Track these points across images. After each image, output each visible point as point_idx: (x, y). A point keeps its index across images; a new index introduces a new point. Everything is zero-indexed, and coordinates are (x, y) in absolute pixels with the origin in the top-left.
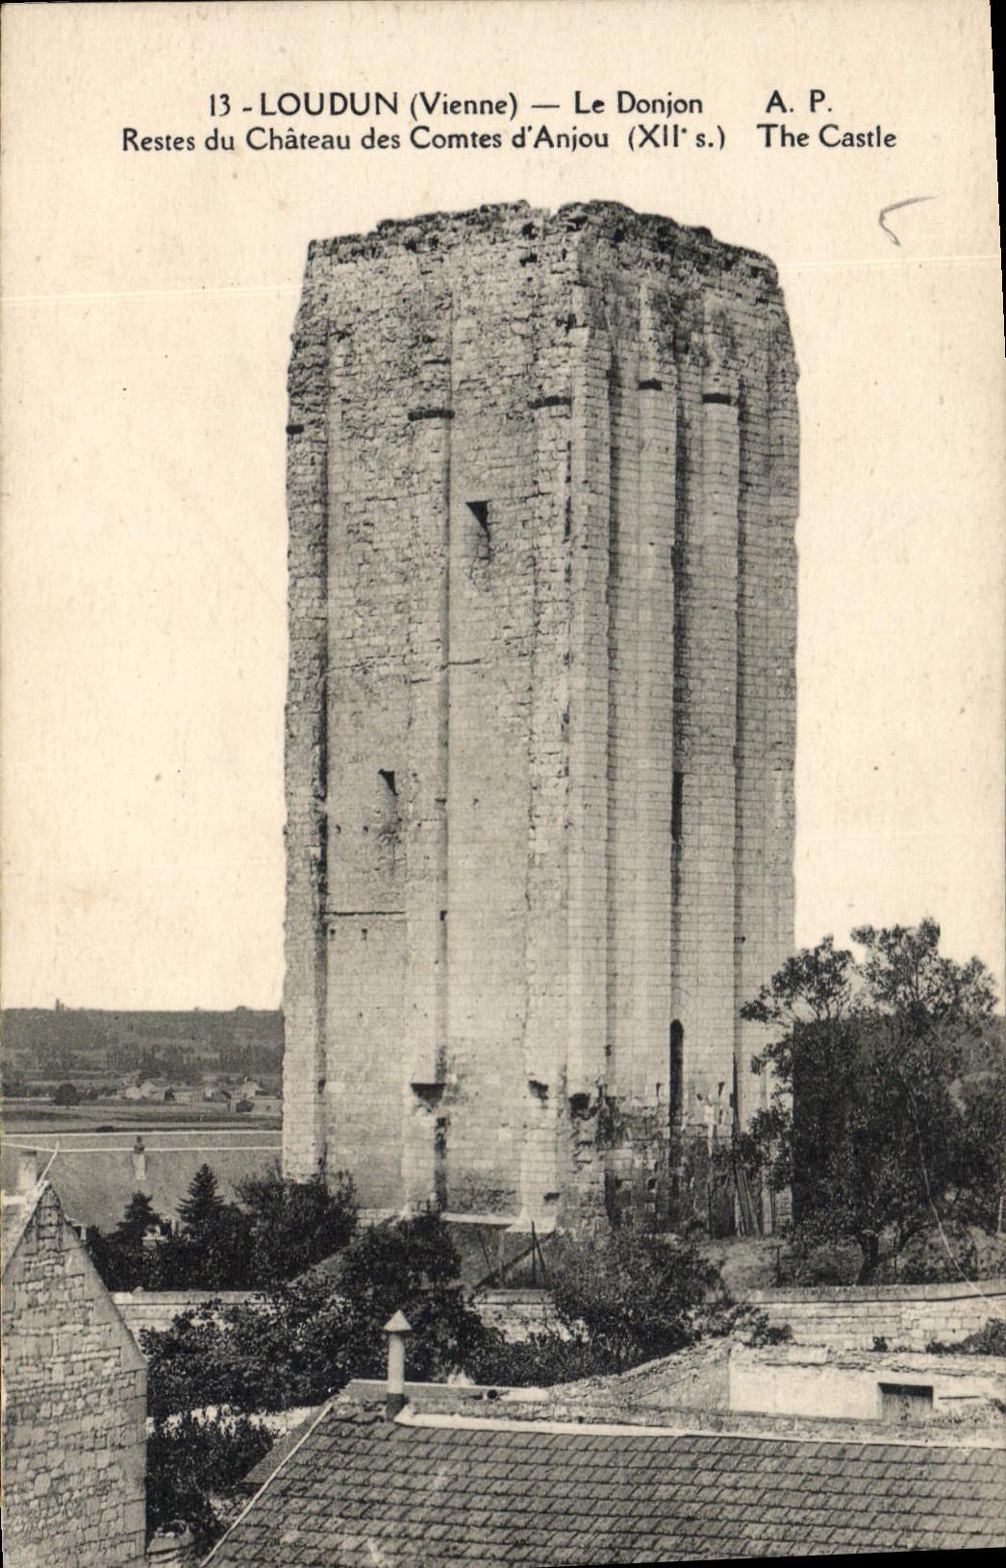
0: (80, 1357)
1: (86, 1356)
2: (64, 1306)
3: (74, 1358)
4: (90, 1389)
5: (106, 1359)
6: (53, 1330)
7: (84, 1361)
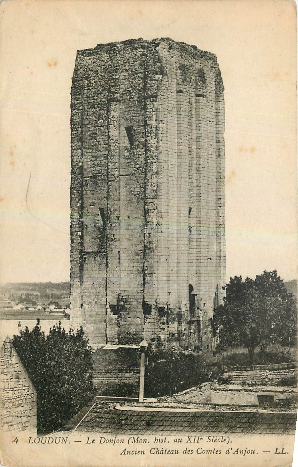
0: (17, 389)
1: (19, 389)
2: (12, 373)
3: (15, 389)
4: (20, 399)
5: (24, 390)
6: (9, 380)
7: (18, 390)
